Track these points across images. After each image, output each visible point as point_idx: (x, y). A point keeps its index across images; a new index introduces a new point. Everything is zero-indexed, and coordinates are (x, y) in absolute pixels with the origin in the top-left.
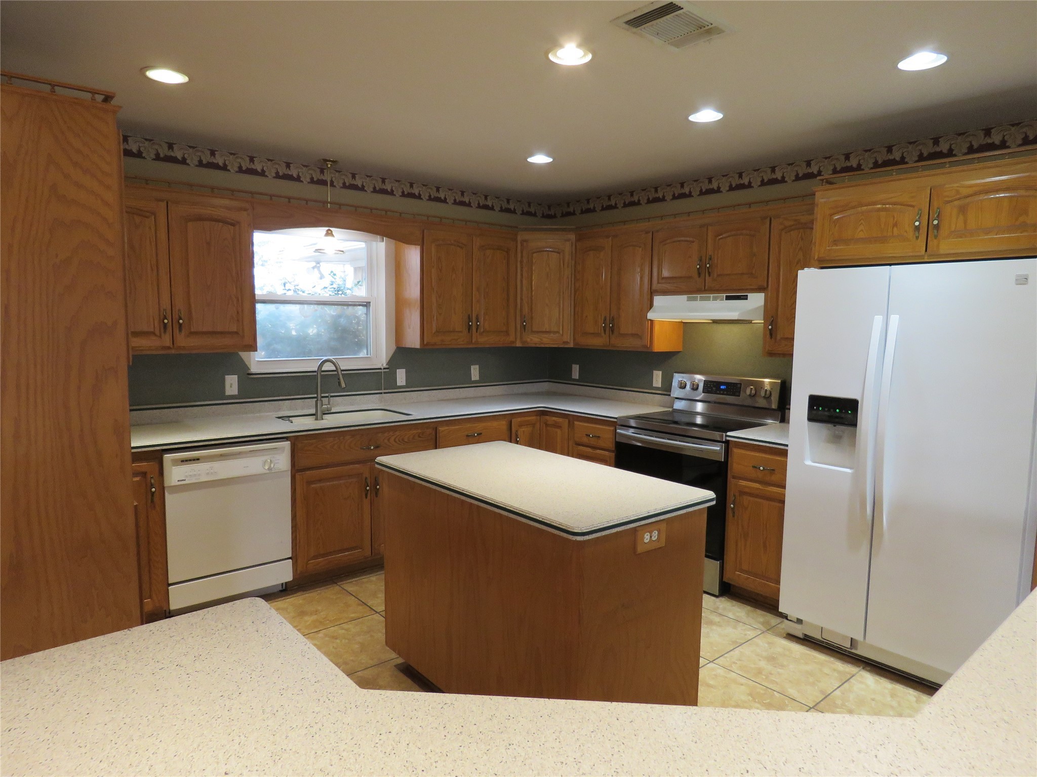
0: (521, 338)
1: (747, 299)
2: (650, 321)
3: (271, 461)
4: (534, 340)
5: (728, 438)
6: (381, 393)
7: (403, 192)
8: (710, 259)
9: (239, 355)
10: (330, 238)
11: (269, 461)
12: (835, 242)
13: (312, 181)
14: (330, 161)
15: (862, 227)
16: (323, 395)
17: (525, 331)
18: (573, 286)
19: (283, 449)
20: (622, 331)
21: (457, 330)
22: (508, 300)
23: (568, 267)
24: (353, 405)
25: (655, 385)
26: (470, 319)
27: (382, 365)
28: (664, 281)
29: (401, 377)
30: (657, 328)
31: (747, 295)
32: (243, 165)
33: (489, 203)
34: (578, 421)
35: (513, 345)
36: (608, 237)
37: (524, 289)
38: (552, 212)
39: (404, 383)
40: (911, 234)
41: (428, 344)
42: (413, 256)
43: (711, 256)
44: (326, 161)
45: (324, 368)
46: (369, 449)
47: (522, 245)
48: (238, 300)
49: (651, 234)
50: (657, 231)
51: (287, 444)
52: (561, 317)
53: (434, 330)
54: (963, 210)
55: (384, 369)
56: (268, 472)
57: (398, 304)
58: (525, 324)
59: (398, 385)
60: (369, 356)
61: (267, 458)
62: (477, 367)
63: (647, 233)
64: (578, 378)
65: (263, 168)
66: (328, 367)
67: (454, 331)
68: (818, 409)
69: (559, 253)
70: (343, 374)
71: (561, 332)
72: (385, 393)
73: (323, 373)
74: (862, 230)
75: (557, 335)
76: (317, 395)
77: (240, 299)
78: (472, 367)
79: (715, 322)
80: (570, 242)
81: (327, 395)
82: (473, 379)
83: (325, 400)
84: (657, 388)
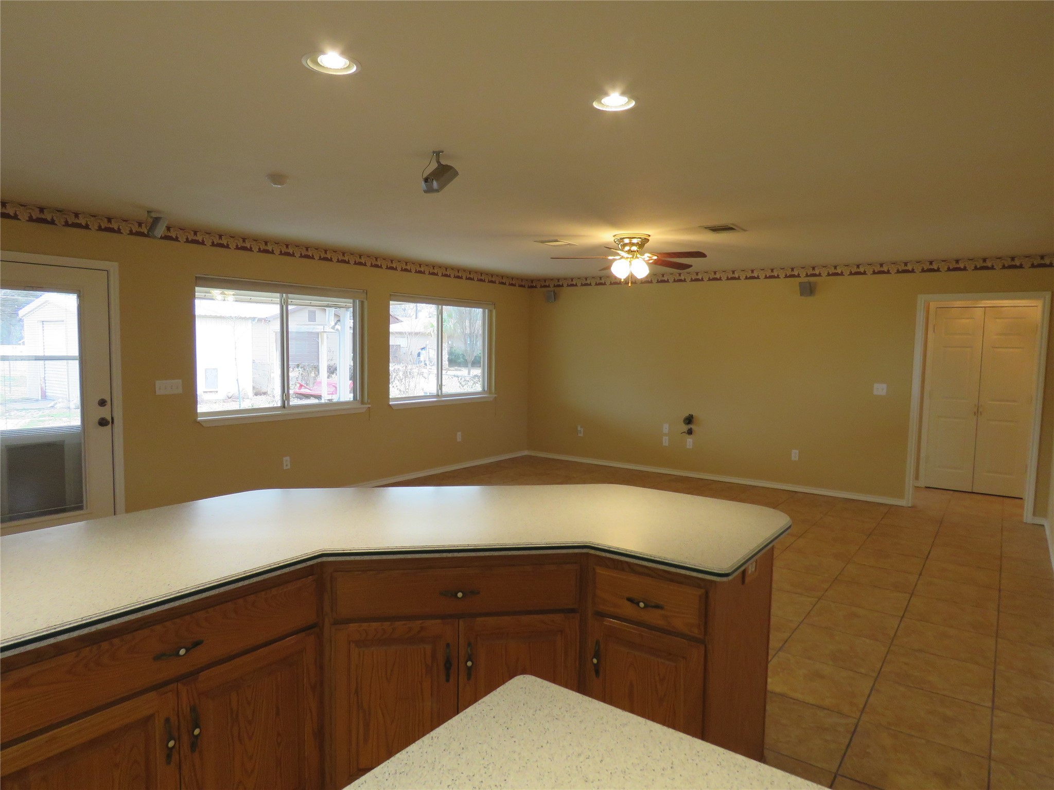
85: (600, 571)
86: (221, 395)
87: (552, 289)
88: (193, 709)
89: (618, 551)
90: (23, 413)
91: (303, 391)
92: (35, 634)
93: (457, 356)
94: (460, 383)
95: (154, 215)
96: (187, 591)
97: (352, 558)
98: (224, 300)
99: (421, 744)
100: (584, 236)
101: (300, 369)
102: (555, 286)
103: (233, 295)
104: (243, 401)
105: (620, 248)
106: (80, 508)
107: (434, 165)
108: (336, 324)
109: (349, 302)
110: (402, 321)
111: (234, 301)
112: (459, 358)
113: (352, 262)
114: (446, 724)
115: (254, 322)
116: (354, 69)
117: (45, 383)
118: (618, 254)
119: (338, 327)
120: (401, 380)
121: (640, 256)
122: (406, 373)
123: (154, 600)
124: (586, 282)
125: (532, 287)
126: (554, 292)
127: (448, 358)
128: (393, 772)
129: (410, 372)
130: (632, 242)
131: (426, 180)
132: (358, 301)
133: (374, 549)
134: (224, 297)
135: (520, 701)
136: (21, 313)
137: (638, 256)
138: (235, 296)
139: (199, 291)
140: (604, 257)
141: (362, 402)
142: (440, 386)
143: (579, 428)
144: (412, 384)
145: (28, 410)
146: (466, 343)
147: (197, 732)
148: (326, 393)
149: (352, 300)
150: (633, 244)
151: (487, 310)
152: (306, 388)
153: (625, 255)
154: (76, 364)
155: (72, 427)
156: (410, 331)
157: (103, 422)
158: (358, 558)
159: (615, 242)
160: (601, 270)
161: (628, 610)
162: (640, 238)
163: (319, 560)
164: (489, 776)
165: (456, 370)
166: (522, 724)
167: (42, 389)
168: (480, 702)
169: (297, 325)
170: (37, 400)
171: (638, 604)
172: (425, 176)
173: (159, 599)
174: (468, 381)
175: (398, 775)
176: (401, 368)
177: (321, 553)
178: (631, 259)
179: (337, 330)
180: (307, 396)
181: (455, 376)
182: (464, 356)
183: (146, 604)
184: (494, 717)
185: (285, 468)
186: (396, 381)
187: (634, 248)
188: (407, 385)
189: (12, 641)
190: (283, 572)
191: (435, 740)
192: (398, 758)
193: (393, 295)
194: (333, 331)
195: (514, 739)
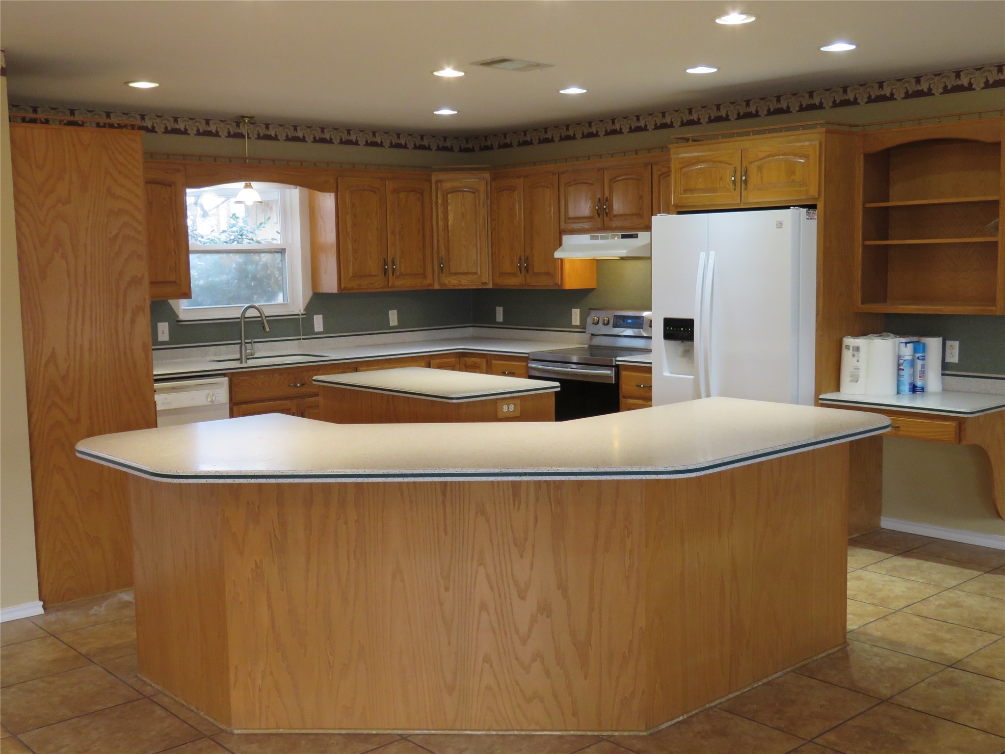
0: (439, 279)
1: (637, 237)
2: (560, 260)
3: (213, 394)
4: (452, 282)
5: (618, 363)
6: (300, 339)
7: (315, 138)
8: (607, 200)
9: (168, 303)
10: (249, 190)
11: (211, 394)
12: (685, 191)
13: (229, 135)
14: (247, 117)
15: (700, 180)
16: (246, 341)
17: (442, 272)
18: (489, 224)
19: (222, 383)
20: (536, 271)
21: (373, 274)
22: (424, 242)
23: (483, 207)
24: (273, 351)
25: (574, 323)
26: (385, 263)
27: (300, 311)
28: (570, 221)
29: (318, 323)
30: (567, 266)
31: (637, 234)
32: (168, 125)
33: (403, 142)
34: (495, 360)
35: (431, 288)
36: (519, 177)
37: (441, 229)
38: (470, 146)
39: (321, 330)
40: (732, 186)
41: (345, 289)
42: (327, 202)
43: (607, 198)
44: (243, 117)
45: (247, 315)
46: (296, 386)
47: (437, 186)
48: (175, 253)
49: (557, 175)
50: (563, 173)
51: (225, 380)
52: (479, 257)
53: (351, 275)
54: (760, 169)
55: (302, 315)
56: (210, 403)
57: (314, 250)
58: (442, 265)
59: (315, 331)
60: (286, 302)
61: (209, 391)
62: (395, 312)
63: (554, 174)
64: (502, 321)
65: (186, 127)
66: (252, 313)
67: (371, 276)
68: (670, 328)
69: (474, 193)
70: (267, 320)
71: (479, 273)
72: (303, 339)
73: (246, 320)
74: (700, 182)
75: (475, 276)
76: (242, 341)
77: (177, 252)
78: (390, 312)
79: (622, 258)
80: (485, 181)
81: (250, 341)
82: (392, 324)
83: (249, 346)
84: (576, 327)
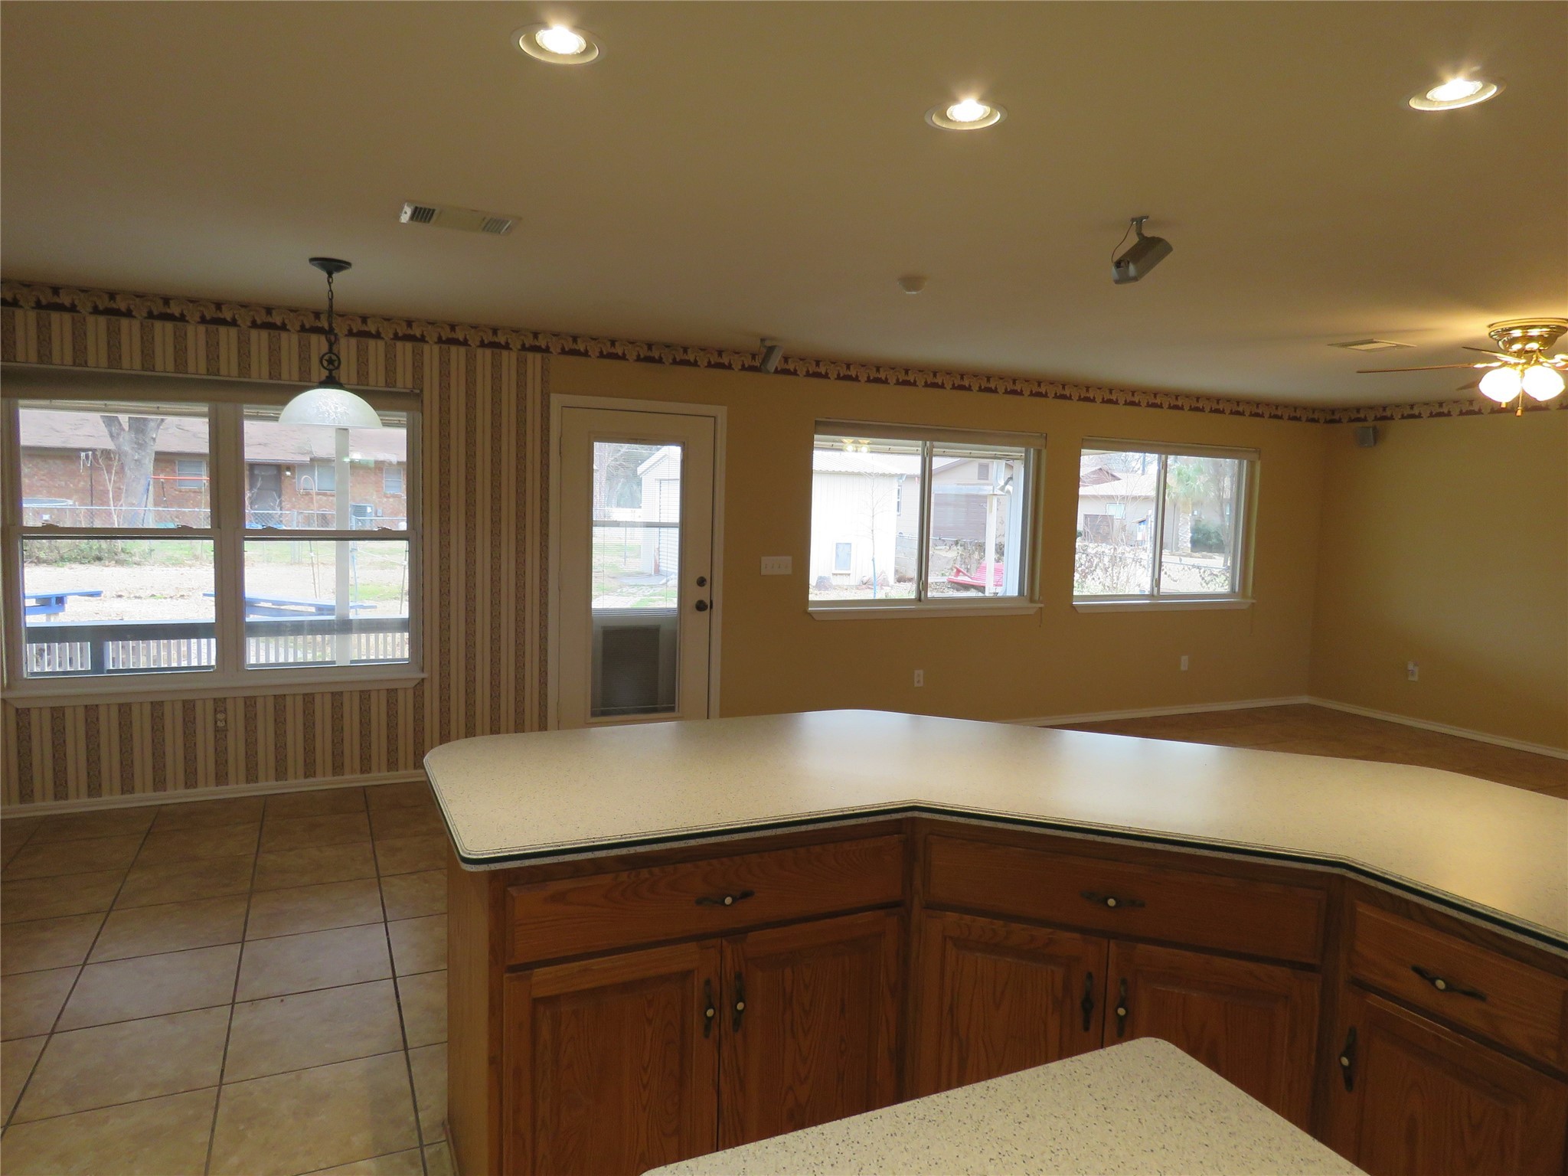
85: (1363, 909)
86: (853, 581)
87: (1370, 423)
88: (739, 977)
89: (1401, 882)
90: (634, 590)
91: (961, 578)
92: (573, 844)
93: (1207, 535)
94: (1203, 579)
95: (768, 343)
96: (737, 824)
97: (955, 819)
98: (856, 451)
99: (971, 1092)
100: (1430, 330)
101: (959, 547)
102: (1376, 419)
103: (869, 444)
104: (882, 589)
105: (1502, 347)
106: (672, 709)
107: (1133, 240)
108: (1006, 484)
109: (1019, 452)
110: (1119, 479)
111: (868, 452)
112: (1209, 538)
113: (1001, 390)
114: (1013, 1076)
115: (901, 481)
116: (997, 117)
117: (659, 555)
118: (1496, 359)
119: (1009, 487)
120: (1106, 570)
121: (1545, 360)
122: (1114, 558)
123: (700, 829)
124: (1439, 410)
125: (1332, 421)
126: (1375, 428)
127: (1192, 538)
128: (921, 1116)
129: (1120, 558)
130: (1529, 334)
131: (1118, 264)
132: (1032, 449)
133: (987, 812)
134: (857, 447)
135: (1138, 1075)
136: (640, 470)
137: (1542, 359)
138: (871, 446)
139: (819, 440)
140: (1466, 365)
141: (1032, 600)
142: (1157, 582)
143: (1411, 667)
144: (1123, 578)
145: (641, 586)
146: (1222, 515)
147: (740, 1006)
148: (992, 583)
149: (1024, 449)
150: (1531, 339)
151: (1245, 461)
152: (965, 575)
153: (1512, 360)
154: (676, 531)
155: (669, 610)
156: (1124, 493)
157: (701, 606)
158: (962, 820)
159: (1491, 337)
160: (1461, 388)
161: (1413, 986)
162: (1547, 326)
163: (909, 814)
164: (1055, 1166)
165: (1204, 557)
166: (1131, 1108)
167: (655, 561)
168: (1074, 1058)
169: (958, 484)
170: (650, 575)
171: (1433, 981)
172: (1116, 258)
173: (705, 828)
174: (1217, 576)
175: (925, 1122)
176: (1107, 551)
177: (912, 805)
178: (1525, 366)
179: (1008, 492)
180: (966, 587)
181: (1194, 566)
182: (1219, 534)
183: (690, 832)
184: (1089, 1087)
185: (916, 685)
186: (1098, 571)
187: (1534, 346)
188: (1115, 578)
189: (551, 846)
190: (859, 823)
191: (992, 1092)
192: (934, 1101)
193: (1087, 440)
194: (1002, 493)
195: (1110, 1126)
